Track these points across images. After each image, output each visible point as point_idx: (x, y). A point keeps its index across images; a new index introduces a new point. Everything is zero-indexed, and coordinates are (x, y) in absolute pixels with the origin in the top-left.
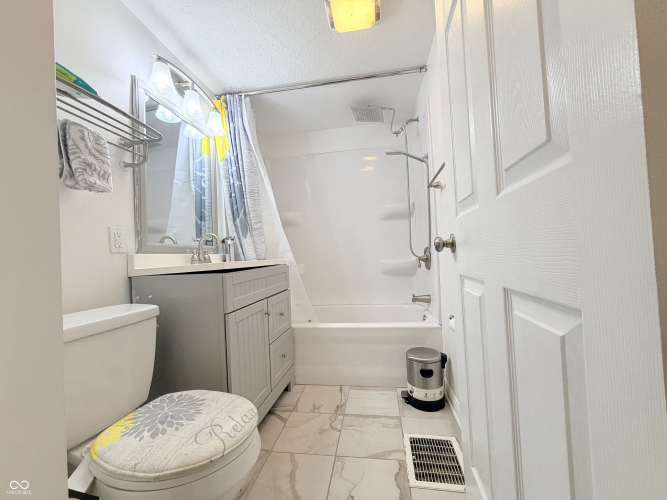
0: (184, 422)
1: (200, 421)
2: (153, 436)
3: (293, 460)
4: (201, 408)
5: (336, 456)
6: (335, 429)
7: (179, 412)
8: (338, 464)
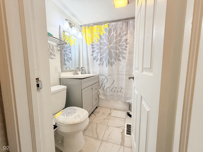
0: (73, 114)
1: (76, 114)
2: (67, 116)
3: (97, 125)
4: (76, 111)
5: (107, 126)
6: (108, 119)
7: (72, 111)
8: (108, 127)
